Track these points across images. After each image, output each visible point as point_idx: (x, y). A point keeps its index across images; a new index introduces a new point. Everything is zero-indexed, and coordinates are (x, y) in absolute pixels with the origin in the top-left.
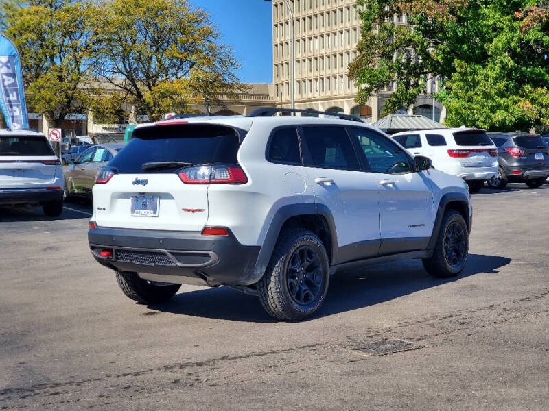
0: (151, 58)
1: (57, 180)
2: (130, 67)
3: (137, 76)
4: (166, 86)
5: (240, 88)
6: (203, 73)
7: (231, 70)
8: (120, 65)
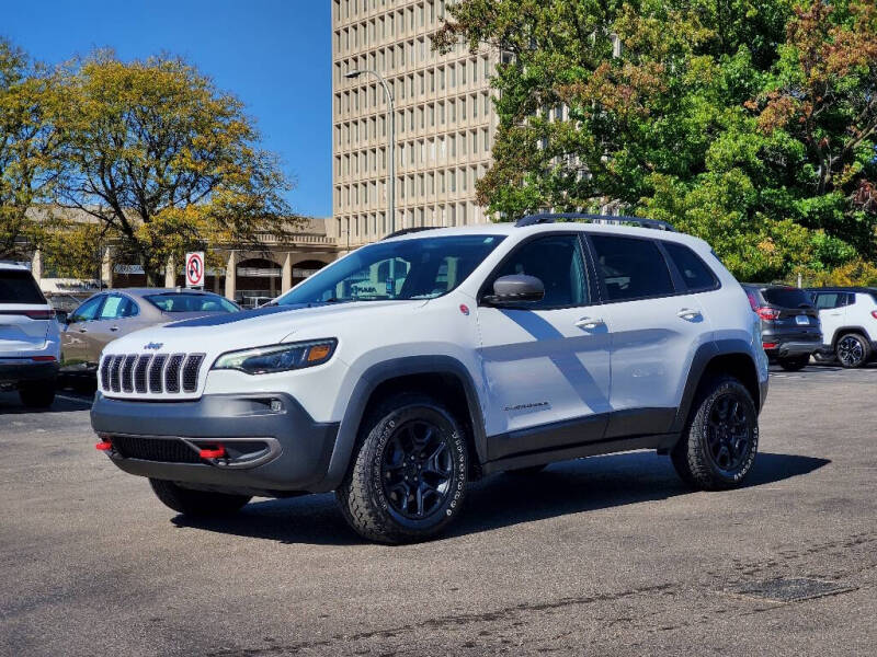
0: (147, 170)
1: (49, 345)
2: (111, 182)
3: (125, 198)
4: (172, 214)
5: (291, 220)
6: (233, 195)
7: (278, 192)
8: (97, 180)
